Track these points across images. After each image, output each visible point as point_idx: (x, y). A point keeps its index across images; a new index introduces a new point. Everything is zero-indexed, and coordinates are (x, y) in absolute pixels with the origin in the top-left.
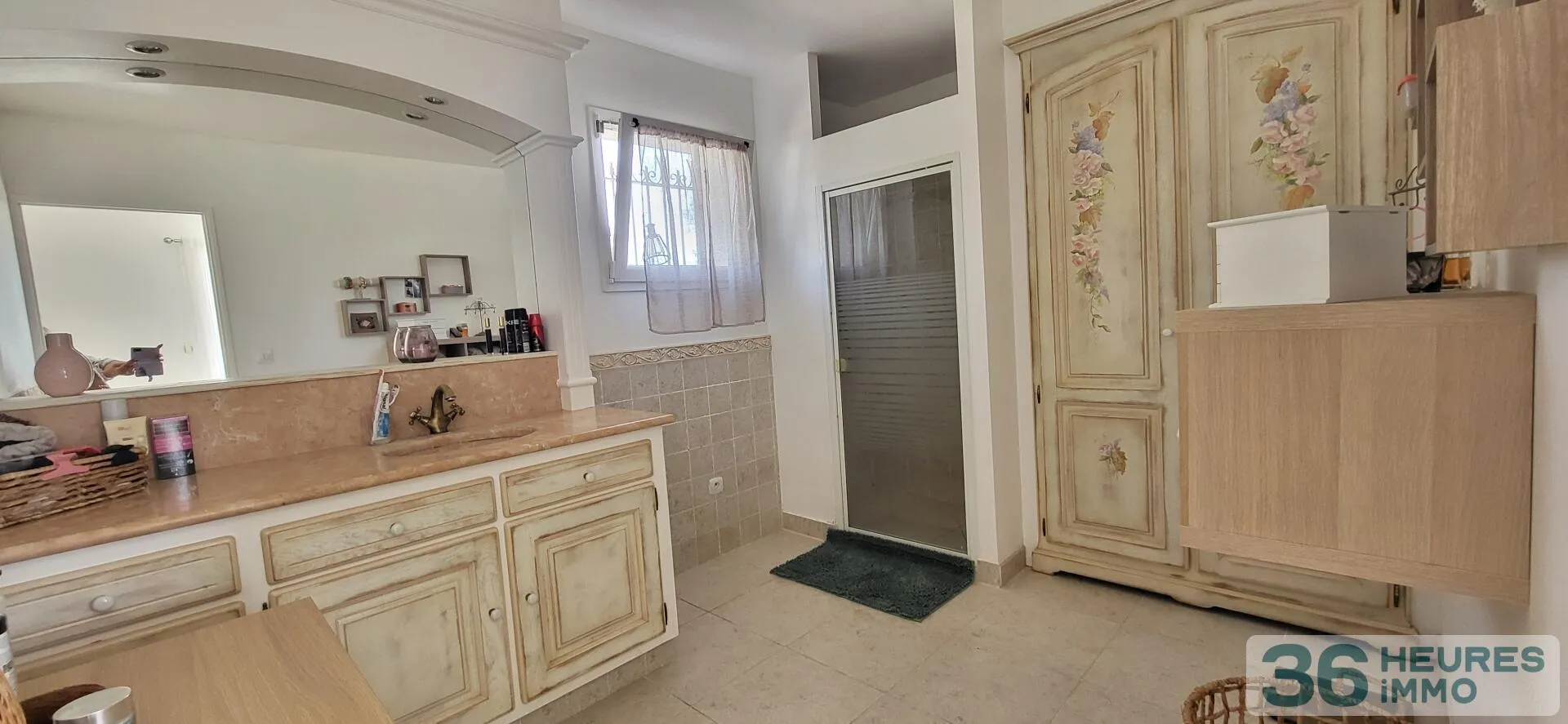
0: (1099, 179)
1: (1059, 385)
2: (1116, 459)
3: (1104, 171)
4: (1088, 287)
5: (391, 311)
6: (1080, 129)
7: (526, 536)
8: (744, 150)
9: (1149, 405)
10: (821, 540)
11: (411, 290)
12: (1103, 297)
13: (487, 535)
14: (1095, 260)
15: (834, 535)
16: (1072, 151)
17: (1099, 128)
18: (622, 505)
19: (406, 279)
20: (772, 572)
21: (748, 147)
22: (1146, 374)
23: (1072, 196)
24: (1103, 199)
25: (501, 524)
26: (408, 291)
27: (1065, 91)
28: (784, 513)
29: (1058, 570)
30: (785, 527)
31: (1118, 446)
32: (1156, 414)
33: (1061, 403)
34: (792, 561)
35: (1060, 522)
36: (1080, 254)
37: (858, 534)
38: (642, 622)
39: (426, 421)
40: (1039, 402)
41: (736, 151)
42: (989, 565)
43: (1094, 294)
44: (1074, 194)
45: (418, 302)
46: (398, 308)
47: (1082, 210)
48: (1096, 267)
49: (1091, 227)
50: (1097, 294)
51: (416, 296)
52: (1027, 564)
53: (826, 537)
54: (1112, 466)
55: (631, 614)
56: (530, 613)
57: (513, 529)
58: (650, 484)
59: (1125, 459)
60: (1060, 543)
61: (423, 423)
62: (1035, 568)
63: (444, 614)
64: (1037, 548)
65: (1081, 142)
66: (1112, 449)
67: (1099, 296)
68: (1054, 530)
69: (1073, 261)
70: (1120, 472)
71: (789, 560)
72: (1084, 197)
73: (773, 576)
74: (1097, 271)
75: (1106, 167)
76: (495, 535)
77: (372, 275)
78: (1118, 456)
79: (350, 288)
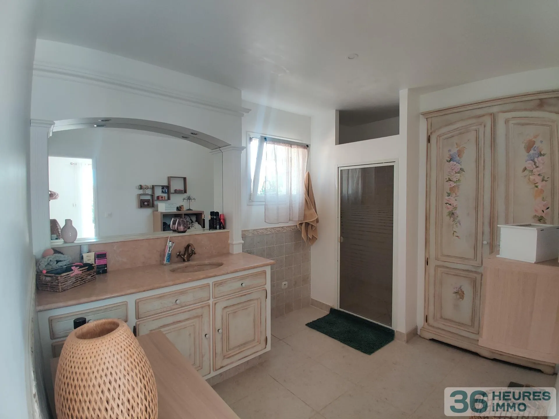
0: (459, 174)
1: (437, 259)
2: (460, 294)
3: (461, 171)
4: (452, 219)
5: (156, 199)
6: (452, 153)
7: (219, 307)
8: (306, 149)
9: (476, 272)
10: (327, 312)
11: (164, 190)
12: (458, 224)
13: (207, 305)
14: (455, 208)
15: (333, 311)
16: (447, 161)
17: (460, 153)
18: (254, 296)
19: (162, 186)
20: (306, 325)
21: (308, 147)
22: (475, 259)
23: (446, 180)
24: (460, 183)
25: (211, 302)
26: (162, 191)
27: (446, 136)
28: (311, 299)
29: (431, 338)
30: (312, 305)
31: (461, 288)
32: (479, 277)
33: (438, 266)
34: (315, 321)
35: (434, 318)
36: (449, 204)
37: (344, 312)
38: (258, 343)
39: (183, 256)
40: (427, 265)
41: (303, 149)
42: (401, 333)
43: (454, 222)
44: (448, 179)
45: (165, 195)
46: (158, 197)
47: (450, 186)
48: (456, 211)
49: (454, 194)
50: (456, 222)
51: (165, 193)
52: (418, 334)
53: (329, 312)
54: (458, 296)
55: (254, 340)
56: (218, 337)
57: (215, 304)
58: (264, 288)
59: (464, 294)
60: (433, 327)
61: (181, 257)
62: (421, 336)
63: (190, 335)
64: (423, 327)
65: (452, 158)
66: (458, 289)
67: (456, 223)
68: (430, 320)
69: (446, 207)
70: (461, 299)
71: (314, 320)
72: (452, 181)
73: (307, 327)
74: (456, 213)
75: (462, 170)
76: (209, 306)
77: (150, 184)
78: (461, 292)
79: (142, 189)
